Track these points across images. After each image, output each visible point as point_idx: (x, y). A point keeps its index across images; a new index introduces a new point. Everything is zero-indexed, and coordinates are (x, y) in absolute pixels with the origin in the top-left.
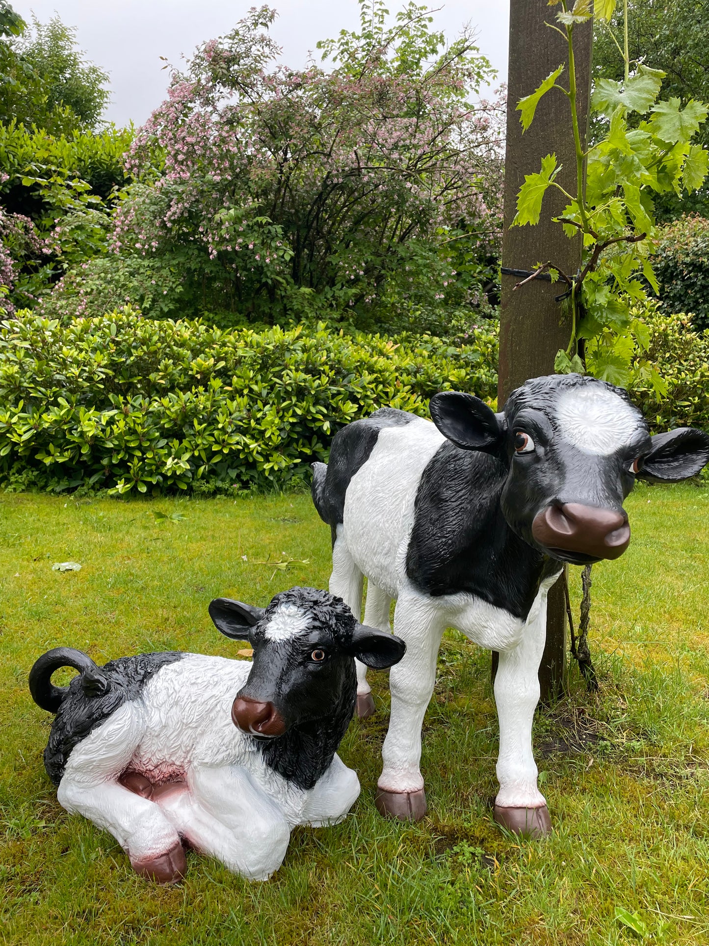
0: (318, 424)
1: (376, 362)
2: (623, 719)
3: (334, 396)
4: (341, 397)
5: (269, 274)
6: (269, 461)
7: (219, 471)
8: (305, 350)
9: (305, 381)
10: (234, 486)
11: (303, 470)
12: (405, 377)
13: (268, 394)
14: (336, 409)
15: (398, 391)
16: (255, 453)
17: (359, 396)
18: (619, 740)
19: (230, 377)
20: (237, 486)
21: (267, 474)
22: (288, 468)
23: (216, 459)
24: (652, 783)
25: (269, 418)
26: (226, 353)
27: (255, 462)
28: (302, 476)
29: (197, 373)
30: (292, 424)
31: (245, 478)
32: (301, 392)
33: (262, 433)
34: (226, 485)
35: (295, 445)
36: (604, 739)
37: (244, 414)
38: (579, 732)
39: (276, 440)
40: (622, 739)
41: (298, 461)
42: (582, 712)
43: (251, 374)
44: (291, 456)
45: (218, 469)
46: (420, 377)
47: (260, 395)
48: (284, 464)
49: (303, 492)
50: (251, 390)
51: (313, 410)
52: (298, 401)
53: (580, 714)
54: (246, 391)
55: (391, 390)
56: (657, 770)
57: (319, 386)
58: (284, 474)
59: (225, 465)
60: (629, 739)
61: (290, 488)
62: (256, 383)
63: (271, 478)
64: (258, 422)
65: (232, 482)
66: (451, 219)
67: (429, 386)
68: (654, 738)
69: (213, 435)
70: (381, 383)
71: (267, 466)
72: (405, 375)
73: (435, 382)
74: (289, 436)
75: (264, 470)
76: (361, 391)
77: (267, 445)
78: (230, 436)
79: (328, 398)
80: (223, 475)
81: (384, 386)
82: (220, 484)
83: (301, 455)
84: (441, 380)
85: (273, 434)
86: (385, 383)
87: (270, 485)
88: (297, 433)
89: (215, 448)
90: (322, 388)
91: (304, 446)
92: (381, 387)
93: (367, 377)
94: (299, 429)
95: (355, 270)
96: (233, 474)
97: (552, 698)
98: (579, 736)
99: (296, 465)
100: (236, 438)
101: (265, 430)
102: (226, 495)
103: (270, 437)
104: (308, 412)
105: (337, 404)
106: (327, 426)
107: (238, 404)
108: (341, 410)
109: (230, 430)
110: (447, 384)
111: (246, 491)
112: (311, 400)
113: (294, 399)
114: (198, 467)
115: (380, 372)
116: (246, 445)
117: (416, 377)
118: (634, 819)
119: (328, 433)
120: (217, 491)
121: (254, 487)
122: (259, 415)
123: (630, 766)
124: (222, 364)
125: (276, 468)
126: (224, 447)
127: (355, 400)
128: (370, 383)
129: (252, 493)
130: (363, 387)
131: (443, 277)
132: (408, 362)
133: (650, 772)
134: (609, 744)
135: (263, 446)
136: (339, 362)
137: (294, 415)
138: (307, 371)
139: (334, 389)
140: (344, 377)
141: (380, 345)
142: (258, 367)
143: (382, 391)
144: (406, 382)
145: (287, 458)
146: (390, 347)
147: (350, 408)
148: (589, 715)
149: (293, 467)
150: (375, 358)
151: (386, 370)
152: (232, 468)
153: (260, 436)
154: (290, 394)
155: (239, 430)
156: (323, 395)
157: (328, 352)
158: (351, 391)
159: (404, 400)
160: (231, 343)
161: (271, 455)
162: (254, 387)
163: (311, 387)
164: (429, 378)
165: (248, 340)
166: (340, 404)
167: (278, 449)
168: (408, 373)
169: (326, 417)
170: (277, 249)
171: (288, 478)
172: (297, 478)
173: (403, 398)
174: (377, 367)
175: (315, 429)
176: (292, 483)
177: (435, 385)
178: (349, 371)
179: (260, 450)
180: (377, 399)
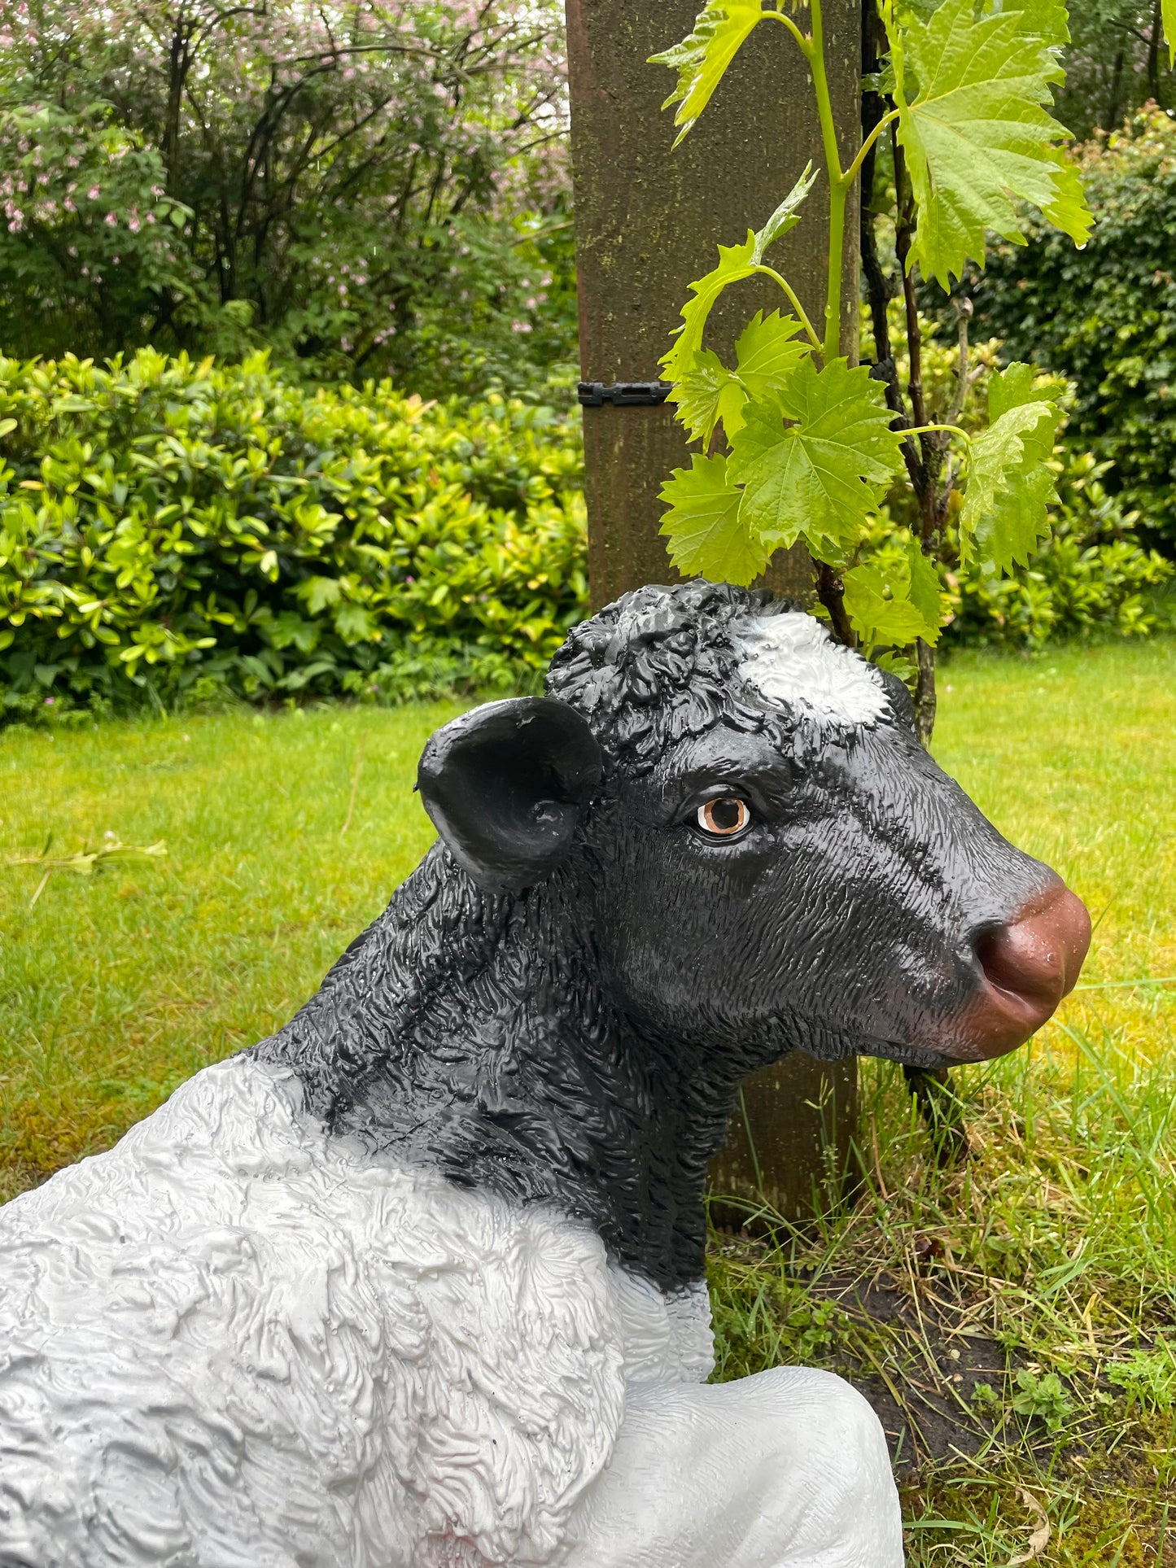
0: (248, 558)
1: (383, 434)
2: (1079, 1260)
3: (285, 499)
4: (302, 498)
5: (153, 271)
6: (133, 644)
7: (13, 671)
8: (213, 399)
9: (212, 460)
10: (50, 702)
11: (226, 664)
12: (449, 468)
13: (129, 495)
14: (292, 527)
15: (435, 493)
16: (95, 625)
17: (344, 499)
19: (37, 462)
20: (54, 702)
21: (130, 672)
22: (187, 663)
23: (2, 643)
25: (125, 543)
26: (22, 404)
27: (100, 646)
28: (222, 678)
30: (188, 560)
31: (78, 685)
32: (205, 487)
33: (110, 578)
34: (28, 703)
35: (198, 607)
37: (69, 536)
39: (146, 593)
41: (209, 642)
42: (934, 1249)
43: (87, 452)
44: (192, 633)
45: (12, 666)
46: (481, 464)
47: (109, 499)
48: (170, 650)
49: (224, 712)
50: (87, 488)
51: (235, 526)
52: (196, 505)
53: (926, 1257)
54: (72, 488)
55: (418, 491)
57: (245, 471)
58: (175, 672)
59: (30, 658)
61: (192, 705)
62: (101, 473)
63: (141, 681)
64: (101, 556)
65: (46, 692)
66: (538, 198)
67: (498, 482)
70: (394, 474)
71: (130, 655)
72: (448, 463)
73: (513, 475)
74: (180, 587)
75: (124, 664)
76: (347, 487)
77: (127, 607)
78: (29, 585)
79: (271, 501)
80: (23, 680)
81: (403, 482)
82: (13, 700)
83: (218, 630)
84: (524, 472)
85: (137, 579)
86: (406, 475)
87: (140, 697)
88: (202, 580)
90: (251, 475)
91: (223, 609)
92: (394, 483)
93: (361, 461)
94: (205, 571)
95: (347, 276)
96: (47, 676)
97: (825, 1207)
99: (207, 654)
100: (46, 590)
101: (120, 570)
102: (30, 725)
103: (130, 589)
104: (224, 530)
105: (292, 513)
106: (269, 561)
107: (51, 516)
108: (300, 528)
109: (28, 573)
110: (537, 481)
111: (79, 715)
112: (230, 506)
113: (187, 503)
115: (390, 451)
116: (72, 606)
117: (469, 463)
119: (274, 577)
121: (101, 705)
122: (103, 539)
124: (9, 425)
125: (151, 658)
126: (14, 611)
127: (332, 505)
128: (369, 473)
129: (97, 718)
130: (355, 483)
131: (526, 290)
132: (457, 439)
135: (118, 610)
136: (296, 425)
137: (187, 535)
138: (214, 440)
139: (283, 482)
140: (309, 460)
141: (395, 404)
142: (103, 436)
143: (397, 492)
144: (452, 477)
145: (180, 638)
146: (415, 407)
147: (322, 522)
148: (957, 1256)
149: (198, 656)
150: (381, 426)
151: (405, 448)
152: (42, 661)
153: (104, 585)
154: (179, 489)
155: (54, 572)
156: (260, 497)
157: (270, 406)
158: (325, 487)
159: (448, 511)
160: (37, 385)
161: (137, 629)
162: (94, 480)
163: (227, 475)
164: (498, 465)
165: (80, 380)
166: (298, 515)
167: (154, 615)
168: (456, 459)
169: (267, 542)
170: (154, 203)
171: (185, 681)
172: (209, 684)
173: (445, 507)
174: (387, 442)
175: (244, 571)
176: (197, 692)
177: (512, 481)
178: (320, 446)
179: (108, 616)
180: (388, 511)
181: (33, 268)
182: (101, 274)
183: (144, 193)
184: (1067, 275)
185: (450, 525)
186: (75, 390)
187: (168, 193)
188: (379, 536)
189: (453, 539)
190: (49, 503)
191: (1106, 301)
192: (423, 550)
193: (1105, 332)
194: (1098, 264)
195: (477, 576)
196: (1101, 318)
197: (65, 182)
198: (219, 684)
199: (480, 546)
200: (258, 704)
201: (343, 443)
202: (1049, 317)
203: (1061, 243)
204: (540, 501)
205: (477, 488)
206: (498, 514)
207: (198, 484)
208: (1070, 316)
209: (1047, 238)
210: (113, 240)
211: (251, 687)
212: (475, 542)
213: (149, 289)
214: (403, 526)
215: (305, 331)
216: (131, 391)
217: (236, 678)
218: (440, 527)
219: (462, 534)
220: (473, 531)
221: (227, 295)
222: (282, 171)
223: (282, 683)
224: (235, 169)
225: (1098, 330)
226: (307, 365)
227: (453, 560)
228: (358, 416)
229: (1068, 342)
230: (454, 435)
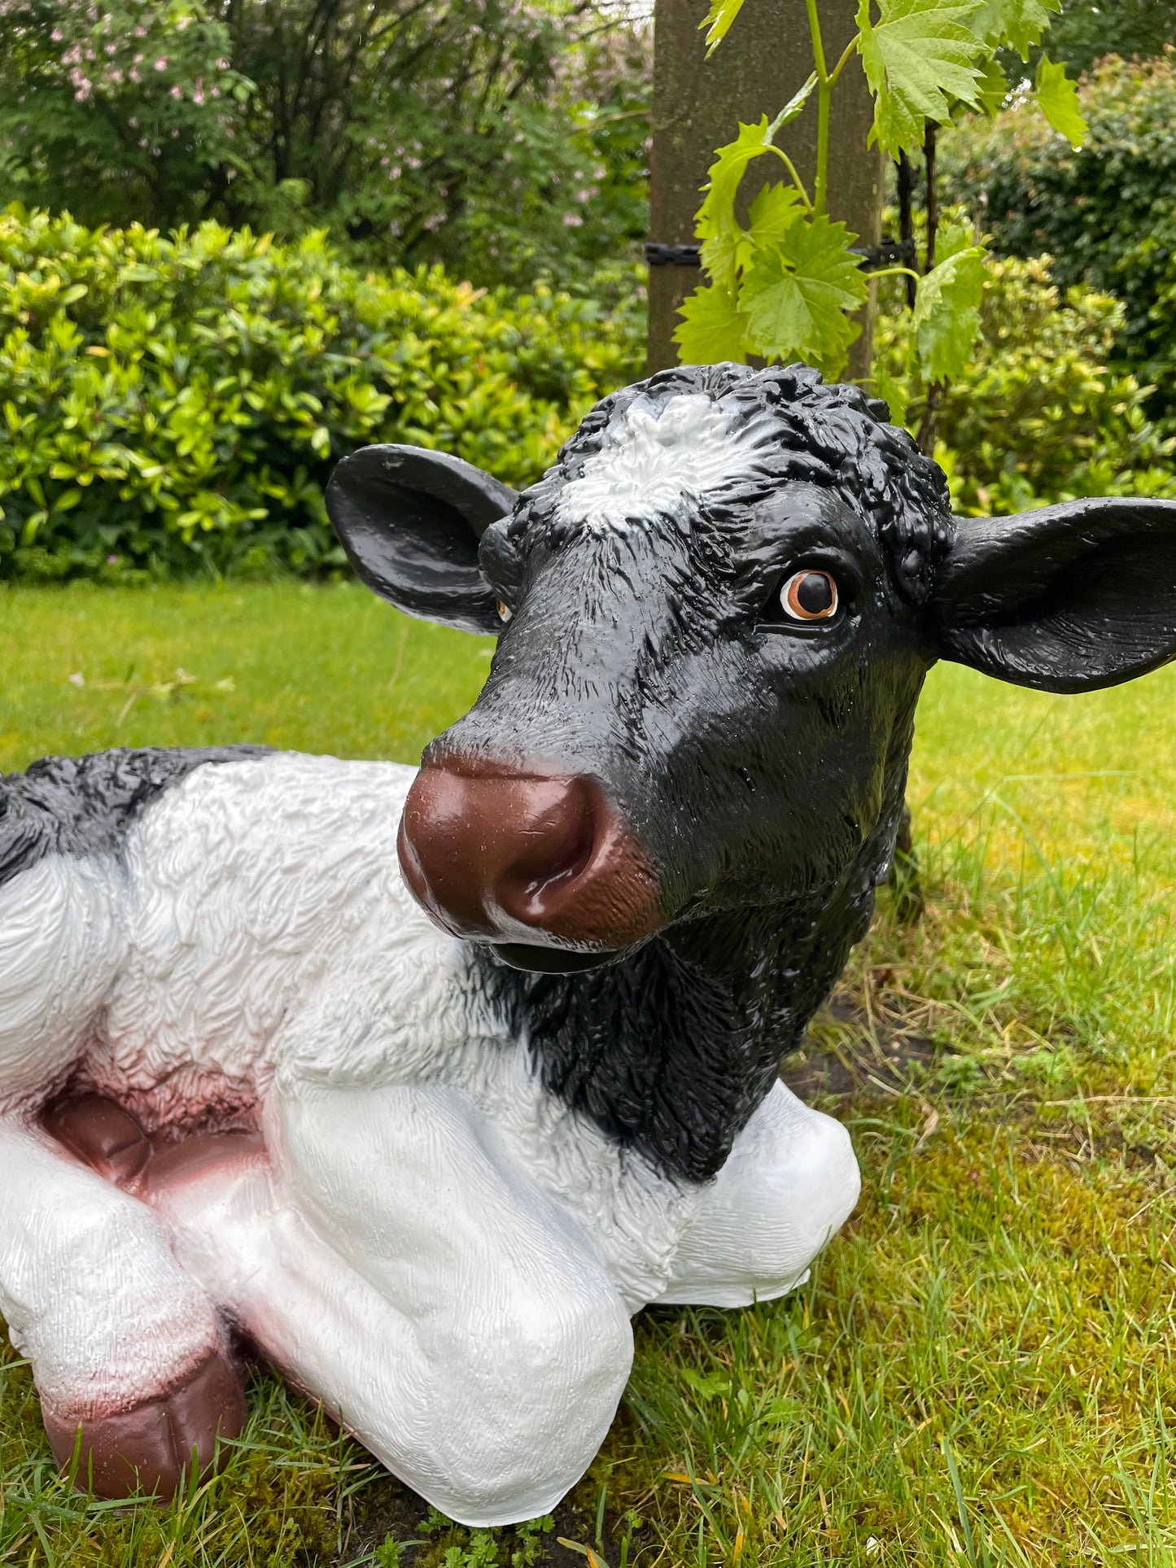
0: (301, 434)
1: (432, 320)
2: (1001, 992)
3: (337, 378)
4: (353, 378)
5: (211, 146)
6: (190, 510)
7: (78, 530)
8: (272, 275)
9: (269, 335)
10: (112, 560)
11: (275, 536)
12: (495, 357)
13: (190, 366)
14: (344, 406)
15: (481, 381)
16: (156, 489)
17: (393, 381)
18: (995, 1051)
19: (102, 330)
20: (116, 561)
21: (187, 537)
22: (239, 532)
23: (68, 501)
24: (1127, 1180)
25: (187, 412)
26: (91, 271)
27: (159, 510)
28: (271, 549)
29: (22, 309)
30: (245, 432)
31: (138, 547)
32: (262, 361)
33: (171, 445)
34: (92, 560)
35: (251, 479)
36: (951, 1050)
37: (132, 402)
38: (880, 1033)
39: (205, 461)
40: (1000, 1047)
41: (260, 513)
42: (886, 978)
43: (151, 321)
44: (245, 504)
45: (77, 525)
46: (527, 354)
47: (171, 369)
48: (225, 519)
49: (273, 581)
50: (150, 357)
51: (289, 401)
52: (254, 379)
53: (880, 985)
54: (137, 356)
55: (464, 377)
56: (1128, 1133)
57: (302, 348)
58: (228, 541)
59: (93, 518)
60: (1020, 1048)
61: (243, 573)
62: (164, 343)
63: (197, 546)
64: (164, 422)
65: (108, 551)
66: (596, 87)
67: (543, 373)
68: (1098, 1041)
69: (54, 445)
70: (443, 360)
71: (187, 520)
72: (495, 352)
73: (558, 367)
74: (236, 458)
75: (181, 529)
76: (396, 369)
77: (185, 473)
78: (97, 446)
79: (324, 379)
80: (87, 538)
81: (451, 369)
82: (78, 557)
83: (269, 502)
84: (568, 365)
85: (196, 447)
86: (453, 362)
87: (195, 562)
88: (257, 452)
89: (59, 472)
90: (306, 353)
91: (274, 482)
92: (442, 368)
93: (412, 345)
94: (259, 443)
95: (401, 158)
96: (110, 535)
98: (882, 1043)
99: (258, 525)
100: (112, 453)
101: (180, 439)
102: (94, 581)
103: (189, 458)
104: (279, 405)
105: (343, 392)
106: (320, 438)
107: (117, 382)
108: (351, 407)
109: (95, 435)
110: (581, 375)
111: (139, 575)
112: (286, 382)
113: (246, 377)
114: (26, 516)
115: (439, 336)
116: (134, 471)
117: (516, 353)
118: (1101, 1314)
119: (325, 454)
120: (76, 572)
121: (157, 565)
122: (165, 407)
123: (1043, 1127)
124: (79, 292)
125: (207, 524)
126: (82, 471)
127: (383, 387)
128: (418, 357)
129: (156, 578)
130: (406, 367)
131: (579, 183)
132: (504, 328)
133: (1108, 1141)
134: (973, 1064)
135: (177, 476)
136: (350, 304)
137: (245, 408)
138: (273, 315)
139: (336, 360)
140: (361, 341)
141: (445, 290)
142: (166, 307)
143: (446, 378)
144: (498, 365)
145: (234, 507)
146: (465, 294)
147: (373, 403)
148: (906, 986)
149: (248, 526)
150: (431, 312)
151: (453, 334)
152: (106, 521)
153: (166, 452)
154: (237, 363)
155: (118, 436)
156: (313, 375)
157: (326, 285)
158: (376, 368)
159: (493, 399)
160: (105, 254)
161: (194, 495)
162: (157, 349)
163: (284, 350)
164: (544, 356)
165: (146, 249)
166: (351, 393)
167: (211, 484)
168: (502, 347)
169: (319, 419)
170: (219, 75)
171: (237, 550)
172: (259, 554)
173: (490, 395)
174: (437, 327)
175: (296, 446)
176: (248, 561)
177: (557, 373)
178: (372, 328)
179: (168, 482)
180: (435, 395)
181: (95, 138)
182: (160, 146)
183: (210, 65)
184: (1126, 194)
185: (494, 412)
186: (140, 259)
187: (233, 66)
188: (425, 420)
189: (496, 426)
190: (115, 369)
191: (1163, 222)
192: (468, 436)
193: (1160, 254)
194: (1159, 185)
195: (518, 464)
196: (1156, 239)
197: (132, 51)
198: (268, 556)
199: (521, 435)
200: (305, 576)
201: (396, 327)
202: (1105, 236)
203: (1123, 161)
204: (582, 395)
205: (522, 377)
206: (541, 405)
207: (255, 359)
208: (1125, 236)
209: (1109, 155)
210: (173, 112)
211: (298, 559)
212: (518, 430)
213: (206, 165)
214: (449, 411)
215: (357, 213)
216: (194, 263)
217: (284, 550)
218: (485, 413)
219: (505, 422)
220: (516, 419)
221: (281, 174)
222: (341, 49)
223: (328, 558)
224: (295, 45)
225: (1153, 252)
226: (359, 248)
227: (496, 447)
228: (410, 300)
229: (1123, 263)
230: (502, 325)
